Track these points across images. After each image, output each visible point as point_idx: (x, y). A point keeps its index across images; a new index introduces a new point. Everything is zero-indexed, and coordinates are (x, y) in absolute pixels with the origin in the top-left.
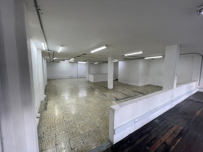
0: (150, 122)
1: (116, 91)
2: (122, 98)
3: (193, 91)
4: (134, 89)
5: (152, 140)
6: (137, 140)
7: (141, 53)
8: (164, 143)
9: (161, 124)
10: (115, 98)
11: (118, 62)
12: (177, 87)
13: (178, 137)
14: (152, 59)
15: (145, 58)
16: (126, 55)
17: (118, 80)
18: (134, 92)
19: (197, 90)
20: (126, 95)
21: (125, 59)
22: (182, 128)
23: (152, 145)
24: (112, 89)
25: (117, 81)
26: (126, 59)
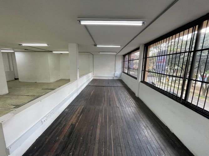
0: (60, 115)
1: (15, 95)
2: (27, 101)
3: (90, 79)
4: (45, 87)
5: (62, 129)
6: (46, 139)
7: (46, 45)
8: (72, 124)
9: (69, 112)
10: (14, 105)
11: (14, 53)
12: (80, 78)
13: (80, 115)
14: (62, 54)
15: (53, 52)
16: (24, 45)
17: (18, 79)
18: (44, 90)
19: (93, 78)
20: (33, 96)
21: (25, 49)
22: (83, 107)
23: (62, 132)
24: (7, 94)
25: (17, 81)
26: (27, 50)
